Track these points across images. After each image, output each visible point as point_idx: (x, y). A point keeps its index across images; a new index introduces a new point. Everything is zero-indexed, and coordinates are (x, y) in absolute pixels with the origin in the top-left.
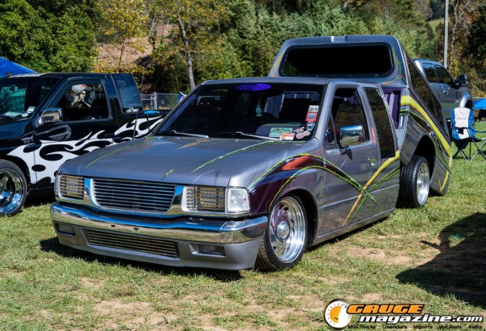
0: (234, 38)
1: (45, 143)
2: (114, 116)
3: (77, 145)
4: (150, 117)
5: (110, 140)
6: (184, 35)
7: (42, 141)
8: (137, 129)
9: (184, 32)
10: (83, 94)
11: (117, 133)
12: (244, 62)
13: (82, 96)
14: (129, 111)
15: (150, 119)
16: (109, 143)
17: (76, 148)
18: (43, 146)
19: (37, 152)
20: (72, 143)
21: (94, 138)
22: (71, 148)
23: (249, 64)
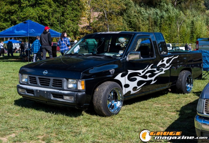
0: (125, 18)
1: (130, 72)
2: (156, 56)
3: (143, 72)
4: (170, 57)
5: (155, 69)
6: (106, 17)
7: (129, 71)
8: (165, 63)
9: (106, 15)
10: (124, 43)
11: (158, 65)
12: (130, 28)
13: (124, 44)
14: (162, 53)
15: (170, 58)
16: (155, 71)
17: (142, 74)
18: (129, 73)
19: (127, 76)
20: (140, 71)
21: (149, 69)
22: (140, 74)
23: (132, 29)
